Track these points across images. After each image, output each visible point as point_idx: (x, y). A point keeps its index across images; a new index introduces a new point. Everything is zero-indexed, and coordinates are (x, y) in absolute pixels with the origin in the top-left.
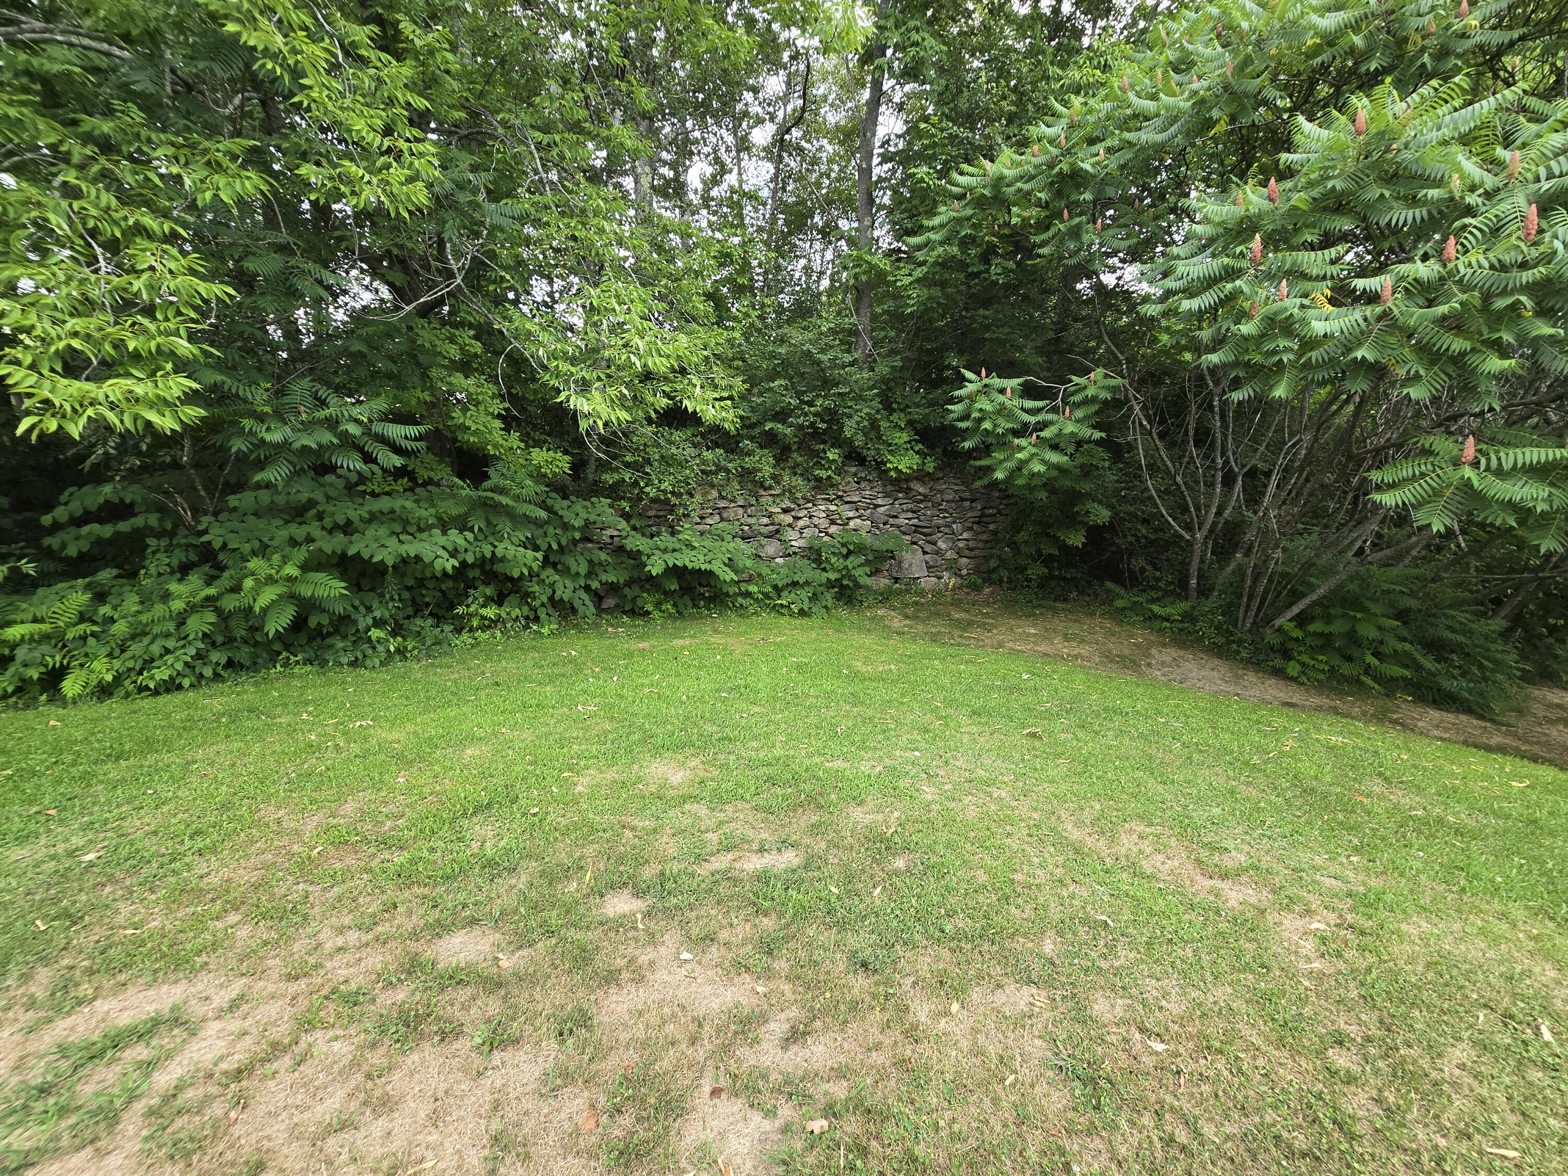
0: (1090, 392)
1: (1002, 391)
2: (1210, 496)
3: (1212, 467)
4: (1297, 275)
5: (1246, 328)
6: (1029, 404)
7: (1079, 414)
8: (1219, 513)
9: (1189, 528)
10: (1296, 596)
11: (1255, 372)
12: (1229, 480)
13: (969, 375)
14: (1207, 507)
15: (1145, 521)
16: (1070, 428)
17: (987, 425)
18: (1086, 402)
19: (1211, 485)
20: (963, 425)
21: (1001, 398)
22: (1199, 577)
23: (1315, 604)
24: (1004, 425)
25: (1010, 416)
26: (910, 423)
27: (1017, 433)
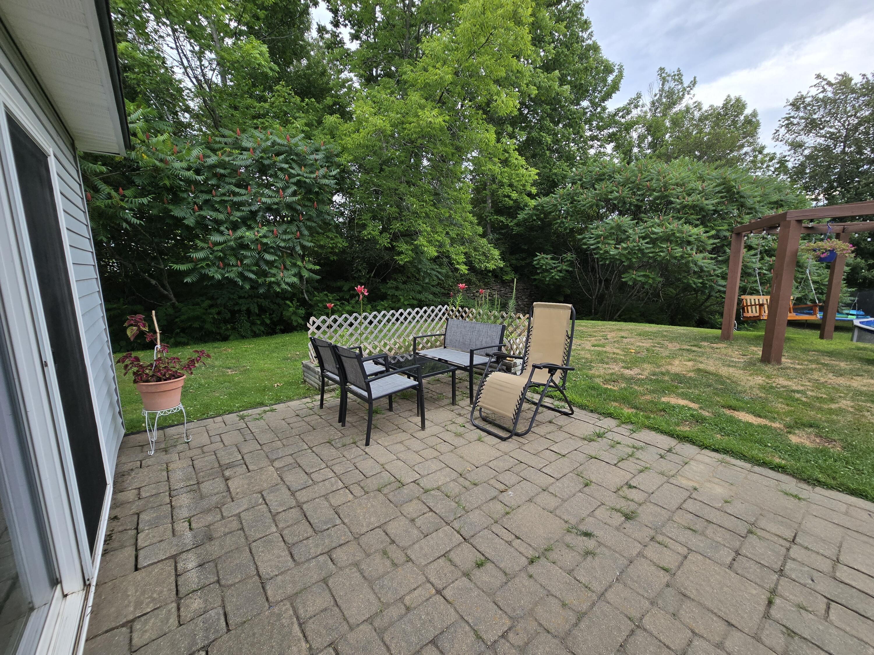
0: (569, 259)
1: (547, 258)
2: (596, 286)
3: (596, 278)
4: (609, 244)
5: (601, 252)
6: (554, 262)
7: (566, 264)
8: (598, 292)
9: (591, 296)
10: (618, 310)
11: (603, 259)
12: (600, 282)
13: (538, 254)
14: (595, 289)
15: (578, 294)
16: (564, 267)
17: (544, 267)
18: (567, 261)
19: (596, 283)
20: (537, 266)
21: (547, 261)
22: (595, 310)
23: (623, 311)
24: (548, 267)
25: (549, 264)
26: (510, 265)
27: (551, 269)
